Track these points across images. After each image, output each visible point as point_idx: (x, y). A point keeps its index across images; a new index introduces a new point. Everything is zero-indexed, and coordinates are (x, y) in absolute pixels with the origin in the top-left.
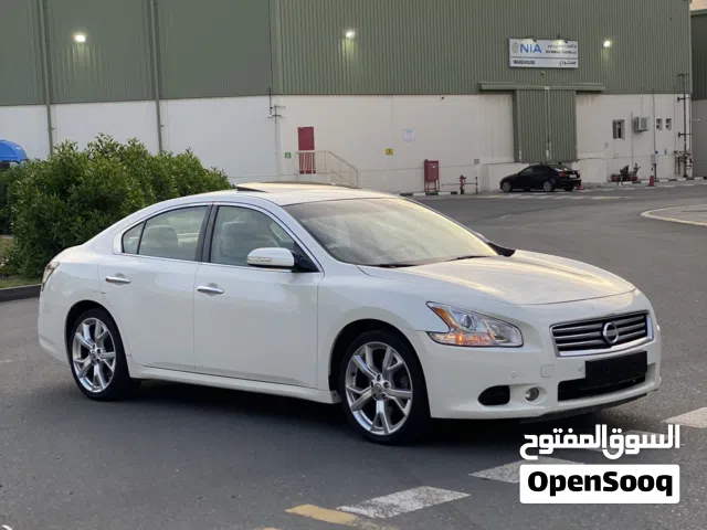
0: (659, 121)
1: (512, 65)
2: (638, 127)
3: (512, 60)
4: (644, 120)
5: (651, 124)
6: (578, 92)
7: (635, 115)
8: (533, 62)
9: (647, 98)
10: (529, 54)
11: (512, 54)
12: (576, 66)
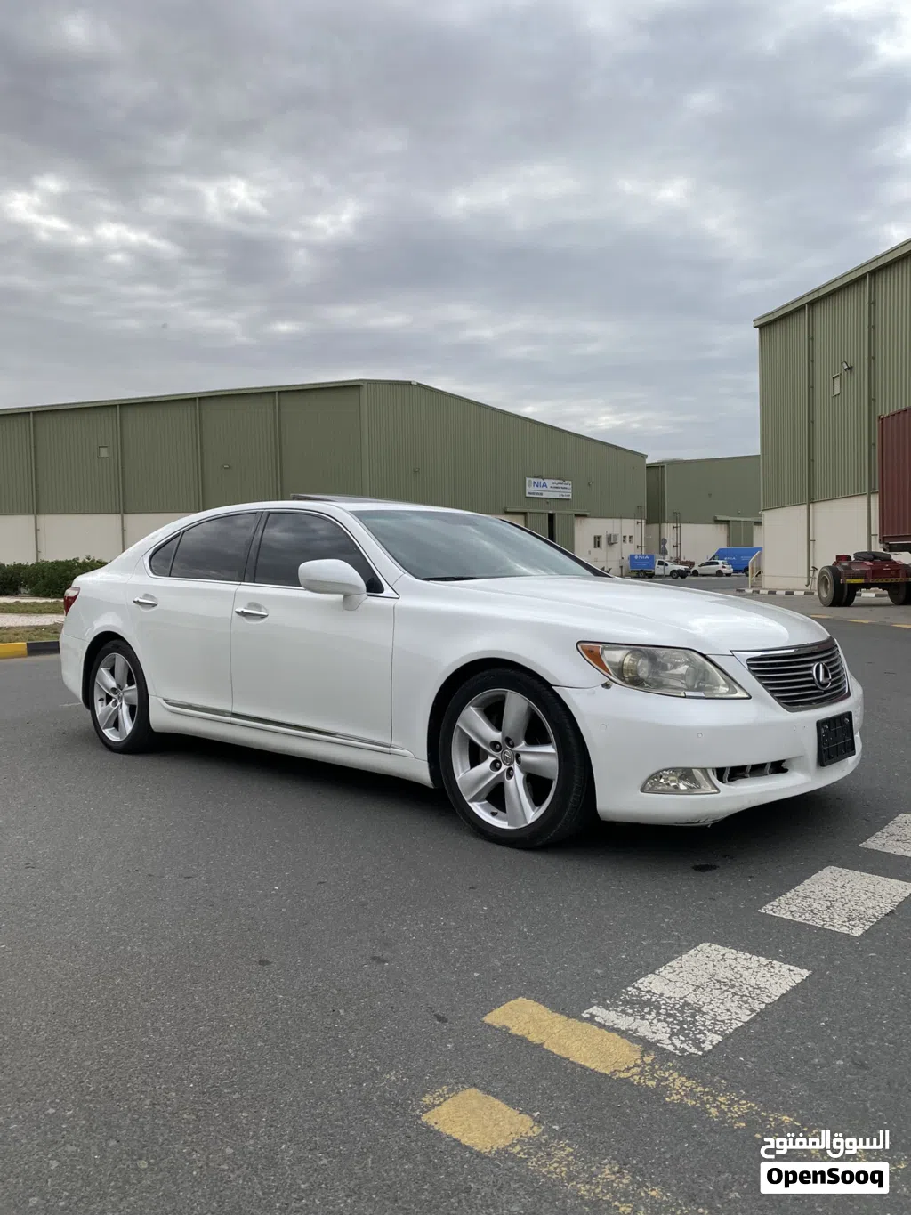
0: (624, 537)
1: (528, 495)
2: (611, 541)
3: (527, 492)
4: (615, 536)
5: (619, 539)
6: (577, 516)
7: (610, 532)
8: (541, 494)
9: (617, 521)
10: (539, 488)
11: (527, 488)
12: (570, 498)
